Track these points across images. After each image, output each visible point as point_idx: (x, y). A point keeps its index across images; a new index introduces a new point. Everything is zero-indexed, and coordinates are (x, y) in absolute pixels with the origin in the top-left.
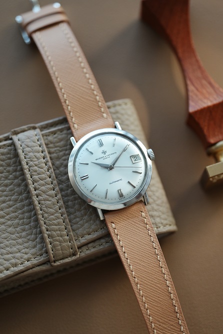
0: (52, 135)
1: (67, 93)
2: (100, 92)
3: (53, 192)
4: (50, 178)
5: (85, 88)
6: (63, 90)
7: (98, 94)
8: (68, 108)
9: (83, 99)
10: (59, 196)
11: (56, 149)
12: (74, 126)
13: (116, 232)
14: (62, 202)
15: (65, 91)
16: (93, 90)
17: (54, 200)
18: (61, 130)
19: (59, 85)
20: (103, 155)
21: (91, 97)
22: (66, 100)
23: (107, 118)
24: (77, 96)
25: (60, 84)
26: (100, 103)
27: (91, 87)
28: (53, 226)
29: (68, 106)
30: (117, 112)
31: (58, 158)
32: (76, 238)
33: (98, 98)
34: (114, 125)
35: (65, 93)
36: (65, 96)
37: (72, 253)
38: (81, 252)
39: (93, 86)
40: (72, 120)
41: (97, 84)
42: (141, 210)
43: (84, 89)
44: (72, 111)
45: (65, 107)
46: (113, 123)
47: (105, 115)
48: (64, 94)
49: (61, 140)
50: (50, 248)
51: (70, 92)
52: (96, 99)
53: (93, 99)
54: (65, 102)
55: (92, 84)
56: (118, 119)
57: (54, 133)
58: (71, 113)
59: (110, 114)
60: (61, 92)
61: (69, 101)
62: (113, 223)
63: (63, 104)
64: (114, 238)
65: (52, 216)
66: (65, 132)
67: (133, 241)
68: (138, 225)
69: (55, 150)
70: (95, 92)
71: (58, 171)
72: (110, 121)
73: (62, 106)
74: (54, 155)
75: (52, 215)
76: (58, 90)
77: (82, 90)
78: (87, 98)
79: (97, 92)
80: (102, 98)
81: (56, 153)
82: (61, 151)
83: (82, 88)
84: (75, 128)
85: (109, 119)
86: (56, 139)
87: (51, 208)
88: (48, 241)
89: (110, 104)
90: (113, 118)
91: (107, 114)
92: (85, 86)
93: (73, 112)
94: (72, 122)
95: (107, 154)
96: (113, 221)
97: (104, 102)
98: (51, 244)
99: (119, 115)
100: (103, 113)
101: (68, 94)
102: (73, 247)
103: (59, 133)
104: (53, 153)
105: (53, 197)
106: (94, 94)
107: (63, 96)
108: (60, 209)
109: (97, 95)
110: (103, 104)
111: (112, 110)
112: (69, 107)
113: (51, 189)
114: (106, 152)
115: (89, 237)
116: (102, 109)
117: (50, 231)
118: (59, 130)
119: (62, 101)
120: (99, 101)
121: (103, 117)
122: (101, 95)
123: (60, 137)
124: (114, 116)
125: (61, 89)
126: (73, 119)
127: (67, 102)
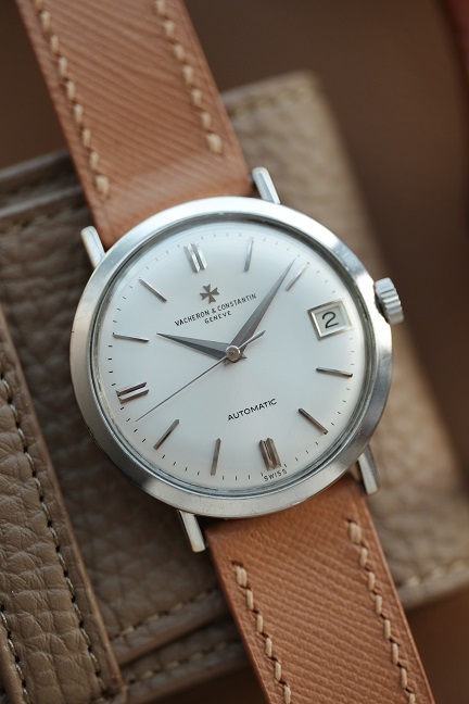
0: (16, 229)
1: (75, 52)
2: (198, 49)
3: (24, 459)
4: (10, 401)
5: (140, 31)
6: (54, 40)
7: (190, 57)
8: (72, 112)
9: (132, 78)
10: (48, 472)
11: (30, 283)
12: (95, 184)
13: (251, 600)
14: (58, 495)
15: (61, 44)
16: (173, 42)
17: (29, 489)
18: (50, 210)
19: (39, 21)
20: (205, 305)
21: (163, 69)
22: (66, 80)
23: (222, 154)
24: (110, 65)
25: (46, 16)
26: (197, 94)
27: (163, 29)
28: (25, 592)
29: (74, 102)
30: (260, 132)
31: (41, 318)
32: (115, 630)
33: (188, 71)
34: (249, 180)
35: (63, 51)
36: (63, 63)
37: (97, 690)
38: (132, 682)
39: (169, 26)
40: (88, 158)
41: (185, 18)
42: (349, 515)
43: (136, 37)
44: (87, 122)
45: (61, 109)
46: (244, 172)
47: (215, 140)
48: (58, 55)
49: (49, 249)
50: (15, 673)
51: (82, 49)
52: (182, 77)
53: (170, 78)
54: (64, 89)
55: (165, 18)
56: (265, 157)
57: (24, 220)
58: (87, 134)
59: (233, 138)
60: (48, 47)
61: (77, 84)
62: (241, 565)
63: (56, 96)
64: (244, 624)
65: (23, 554)
66: (66, 215)
67: (316, 634)
68: (335, 573)
69: (29, 290)
70: (179, 51)
71: (38, 370)
72: (235, 163)
73: (50, 104)
74: (26, 307)
75: (23, 547)
76: (37, 38)
77: (127, 39)
78: (148, 71)
79: (186, 49)
80: (207, 76)
81: (33, 299)
82: (49, 292)
83: (127, 32)
84: (99, 193)
85: (230, 157)
86: (29, 247)
87: (17, 522)
88: (6, 648)
89: (235, 97)
90: (246, 156)
91: (224, 137)
92: (140, 24)
93: (93, 129)
94: (89, 168)
95: (220, 300)
96: (240, 556)
97: (213, 89)
98: (17, 660)
99: (271, 144)
100: (210, 132)
101: (76, 59)
102: (104, 664)
103: (41, 219)
104: (21, 299)
105: (22, 479)
106: (173, 55)
107: (56, 65)
108: (50, 524)
109: (185, 63)
110: (207, 98)
111: (244, 122)
112: (78, 109)
113: (13, 448)
114: (215, 292)
115: (161, 626)
116: (206, 118)
117: (15, 611)
118: (41, 209)
119: (53, 83)
120: (193, 87)
121: (207, 146)
122: (202, 62)
123: (45, 236)
124: (251, 147)
125: (47, 36)
126: (95, 157)
127: (71, 87)
